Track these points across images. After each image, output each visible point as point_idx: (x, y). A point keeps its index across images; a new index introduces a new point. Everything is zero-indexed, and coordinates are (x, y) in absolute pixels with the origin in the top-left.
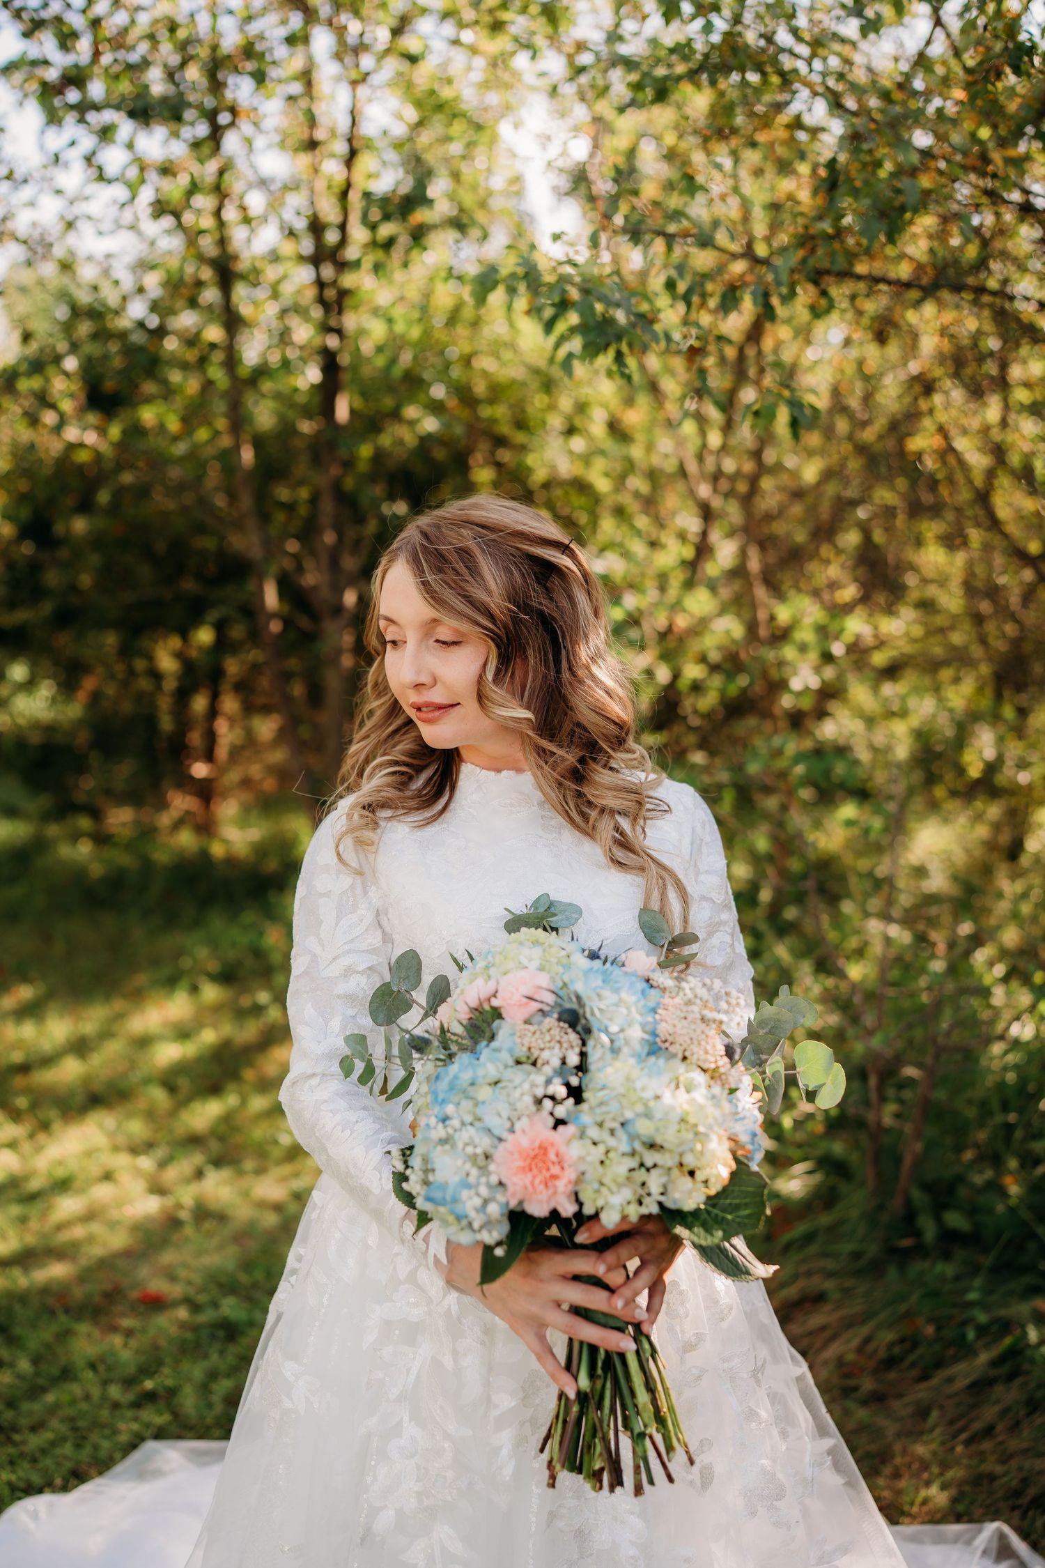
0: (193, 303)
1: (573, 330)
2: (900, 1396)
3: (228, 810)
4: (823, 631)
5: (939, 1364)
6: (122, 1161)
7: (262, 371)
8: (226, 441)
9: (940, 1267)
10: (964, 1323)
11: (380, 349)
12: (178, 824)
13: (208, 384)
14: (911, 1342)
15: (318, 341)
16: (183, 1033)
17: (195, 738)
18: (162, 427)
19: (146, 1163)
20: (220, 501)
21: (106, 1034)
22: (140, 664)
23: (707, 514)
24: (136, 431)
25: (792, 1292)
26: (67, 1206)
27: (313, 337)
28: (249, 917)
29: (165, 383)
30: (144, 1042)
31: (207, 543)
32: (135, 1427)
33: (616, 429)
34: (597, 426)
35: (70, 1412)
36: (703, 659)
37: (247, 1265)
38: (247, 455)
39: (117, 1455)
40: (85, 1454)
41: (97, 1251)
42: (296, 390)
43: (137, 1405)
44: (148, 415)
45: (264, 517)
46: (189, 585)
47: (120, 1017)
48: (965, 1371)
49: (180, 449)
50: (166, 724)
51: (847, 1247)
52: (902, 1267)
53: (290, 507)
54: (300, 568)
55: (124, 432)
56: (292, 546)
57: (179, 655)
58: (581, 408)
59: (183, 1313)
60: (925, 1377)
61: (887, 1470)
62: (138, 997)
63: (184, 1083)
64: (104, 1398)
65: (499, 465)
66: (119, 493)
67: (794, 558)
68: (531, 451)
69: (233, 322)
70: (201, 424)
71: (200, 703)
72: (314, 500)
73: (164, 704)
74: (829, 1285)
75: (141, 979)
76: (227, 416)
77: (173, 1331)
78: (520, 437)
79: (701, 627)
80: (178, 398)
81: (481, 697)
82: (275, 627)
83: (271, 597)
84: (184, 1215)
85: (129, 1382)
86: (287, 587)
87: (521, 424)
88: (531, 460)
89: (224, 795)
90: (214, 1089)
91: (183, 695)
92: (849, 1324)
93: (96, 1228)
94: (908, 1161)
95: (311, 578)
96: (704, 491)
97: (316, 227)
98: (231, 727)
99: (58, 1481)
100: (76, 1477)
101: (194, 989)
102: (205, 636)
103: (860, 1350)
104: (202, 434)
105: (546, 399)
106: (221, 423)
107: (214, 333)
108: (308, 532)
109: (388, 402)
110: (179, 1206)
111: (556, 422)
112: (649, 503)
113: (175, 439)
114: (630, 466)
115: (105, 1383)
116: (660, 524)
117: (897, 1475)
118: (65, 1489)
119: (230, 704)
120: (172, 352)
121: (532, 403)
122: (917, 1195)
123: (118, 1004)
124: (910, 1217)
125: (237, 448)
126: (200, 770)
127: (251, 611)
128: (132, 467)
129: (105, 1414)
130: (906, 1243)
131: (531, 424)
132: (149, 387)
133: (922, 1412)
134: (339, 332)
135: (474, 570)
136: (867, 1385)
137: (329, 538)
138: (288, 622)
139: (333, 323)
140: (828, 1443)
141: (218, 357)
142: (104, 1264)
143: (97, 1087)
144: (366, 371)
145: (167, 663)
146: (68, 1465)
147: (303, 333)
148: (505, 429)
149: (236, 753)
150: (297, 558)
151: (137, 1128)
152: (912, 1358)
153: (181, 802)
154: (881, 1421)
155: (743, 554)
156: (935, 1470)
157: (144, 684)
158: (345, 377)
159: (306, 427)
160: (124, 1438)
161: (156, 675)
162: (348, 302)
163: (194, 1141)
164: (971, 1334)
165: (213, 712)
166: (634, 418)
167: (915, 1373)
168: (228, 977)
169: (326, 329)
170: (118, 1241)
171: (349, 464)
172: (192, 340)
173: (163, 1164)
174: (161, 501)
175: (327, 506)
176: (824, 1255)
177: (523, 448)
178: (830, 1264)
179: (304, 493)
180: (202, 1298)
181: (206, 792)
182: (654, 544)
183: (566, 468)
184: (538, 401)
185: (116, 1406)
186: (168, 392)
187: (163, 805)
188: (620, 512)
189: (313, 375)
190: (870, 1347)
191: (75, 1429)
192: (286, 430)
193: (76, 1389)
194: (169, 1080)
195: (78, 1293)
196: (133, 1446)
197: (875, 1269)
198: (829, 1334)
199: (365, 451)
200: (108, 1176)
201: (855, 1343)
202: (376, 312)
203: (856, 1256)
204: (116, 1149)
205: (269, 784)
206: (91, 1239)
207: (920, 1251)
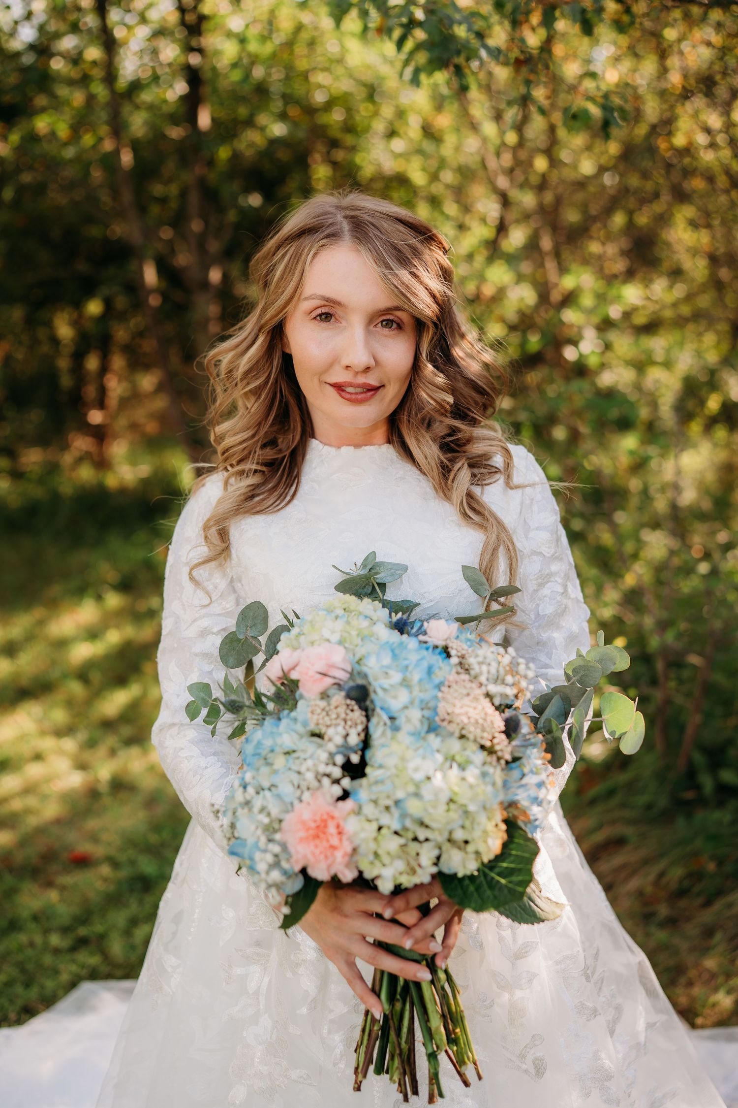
0: (75, 28)
1: (419, 47)
2: (688, 919)
3: (119, 449)
4: (601, 298)
5: (720, 893)
6: (48, 743)
7: (136, 86)
8: (108, 146)
9: (717, 815)
11: (235, 65)
12: (80, 460)
13: (91, 99)
14: (696, 876)
15: (182, 59)
16: (93, 634)
17: (90, 391)
18: (53, 134)
19: (69, 744)
20: (105, 197)
21: (30, 638)
22: (42, 333)
23: (505, 201)
24: (32, 138)
25: (599, 837)
27: (178, 56)
28: (141, 536)
29: (53, 96)
30: (62, 644)
31: (95, 232)
32: (74, 968)
33: (429, 132)
34: (413, 129)
35: (20, 957)
36: (502, 320)
37: (156, 827)
38: (127, 158)
39: (60, 992)
40: (33, 993)
41: (32, 821)
42: (165, 101)
43: (73, 949)
44: (42, 124)
45: (142, 209)
46: (82, 267)
47: (41, 623)
49: (69, 153)
50: (66, 381)
51: (642, 799)
52: (689, 815)
53: (163, 201)
54: (173, 251)
55: (22, 138)
56: (167, 233)
57: (76, 323)
58: (401, 114)
59: (106, 870)
60: (708, 903)
61: (683, 980)
62: (54, 605)
63: (96, 677)
64: (46, 944)
65: (334, 164)
66: (21, 190)
68: (359, 151)
69: (110, 44)
70: (87, 131)
71: (92, 363)
72: (184, 194)
73: (63, 364)
74: (628, 831)
75: (56, 589)
76: (108, 123)
77: (99, 885)
78: (349, 140)
79: (500, 294)
80: (67, 109)
82: (154, 301)
83: (150, 275)
84: (103, 788)
85: (65, 930)
86: (164, 268)
87: (349, 128)
88: (358, 159)
89: (115, 437)
90: (121, 681)
91: (79, 356)
92: (647, 862)
93: (31, 801)
94: (690, 731)
95: (183, 259)
96: (502, 182)
98: (120, 381)
99: (12, 1016)
100: (28, 1013)
101: (99, 598)
102: (94, 308)
103: (657, 883)
104: (88, 140)
105: (371, 107)
106: (104, 130)
107: (94, 53)
108: (178, 221)
109: (243, 111)
110: (98, 781)
111: (379, 126)
112: (459, 193)
113: (66, 144)
114: (442, 163)
115: (47, 932)
116: (466, 209)
117: (690, 984)
118: (19, 1022)
119: (118, 362)
120: (58, 71)
121: (358, 112)
122: (699, 759)
123: (38, 613)
124: (691, 774)
125: (116, 153)
126: (96, 417)
127: (134, 288)
128: (31, 168)
129: (48, 960)
130: (689, 795)
131: (359, 129)
132: (41, 100)
133: (709, 932)
134: (200, 51)
136: (663, 910)
137: (196, 226)
138: (165, 296)
139: (194, 43)
141: (97, 73)
142: (41, 831)
143: (24, 682)
144: (223, 84)
145: (65, 331)
146: (20, 1003)
147: (170, 52)
148: (335, 133)
149: (125, 403)
150: (170, 243)
151: (59, 716)
152: (697, 888)
153: (81, 443)
154: (677, 941)
155: (536, 235)
156: (721, 979)
157: (45, 348)
158: (206, 90)
159: (175, 133)
160: (65, 977)
161: (55, 341)
162: (205, 26)
163: (108, 725)
165: (104, 369)
166: (444, 121)
167: (700, 900)
168: (125, 586)
169: (190, 49)
170: (51, 811)
171: (211, 163)
172: (76, 59)
174: (56, 197)
175: (194, 199)
176: (623, 805)
177: (353, 149)
178: (627, 813)
179: (174, 190)
180: (122, 858)
181: (100, 434)
182: (462, 227)
184: (363, 110)
185: (57, 951)
186: (57, 104)
187: (65, 447)
188: (435, 202)
189: (181, 87)
190: (664, 880)
191: (23, 970)
192: (158, 137)
193: (23, 938)
194: (83, 674)
195: (19, 858)
196: (73, 985)
197: (666, 817)
198: (631, 870)
199: (223, 153)
200: (38, 757)
201: (652, 877)
202: (229, 34)
203: (649, 807)
204: (43, 733)
205: (151, 427)
206: (28, 811)
207: (702, 802)
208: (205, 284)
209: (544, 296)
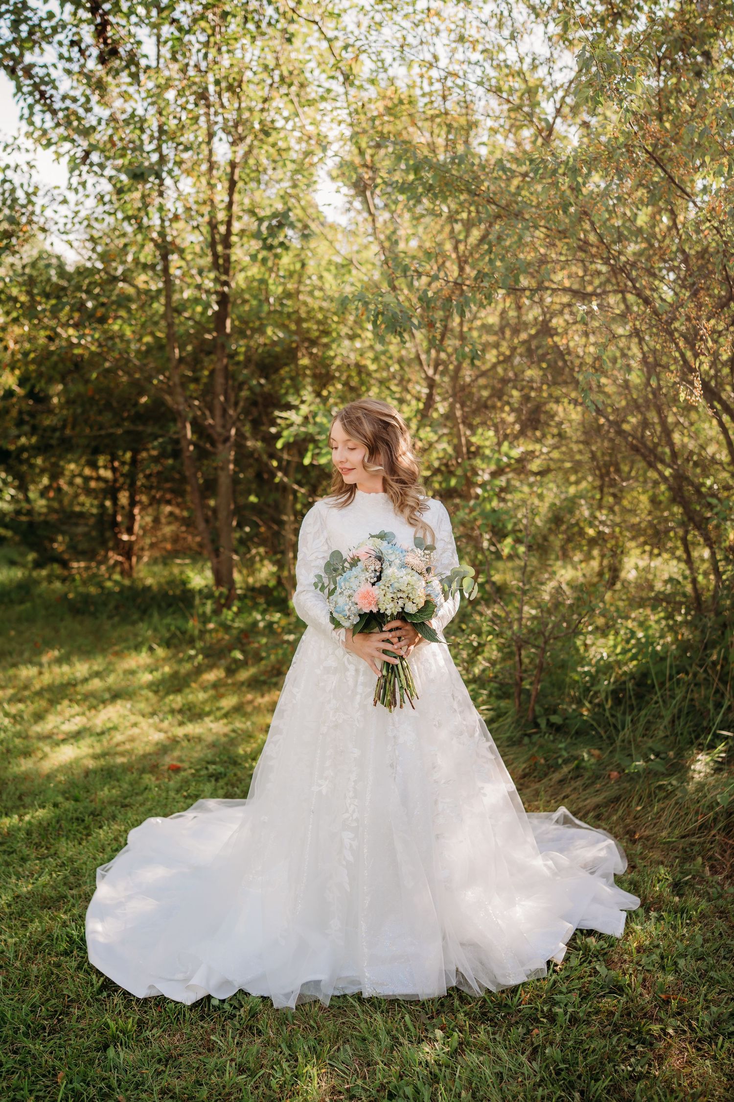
5: (546, 775)
6: (140, 719)
10: (557, 758)
14: (533, 767)
15: (216, 289)
16: (151, 669)
19: (152, 721)
21: (109, 670)
23: (431, 384)
26: (118, 737)
27: (215, 286)
30: (132, 673)
38: (177, 351)
47: (113, 663)
48: (557, 776)
49: (134, 348)
54: (204, 416)
62: (119, 655)
63: (161, 689)
67: (484, 406)
68: (333, 348)
69: (168, 278)
70: (148, 333)
71: (125, 496)
72: (212, 374)
78: (324, 340)
81: (365, 467)
83: (189, 432)
84: (179, 739)
86: (198, 427)
88: (332, 354)
94: (534, 694)
97: (213, 226)
101: (151, 650)
104: (147, 339)
107: (157, 285)
110: (175, 736)
116: (407, 391)
122: (538, 709)
124: (535, 720)
126: (126, 537)
130: (532, 731)
134: (228, 283)
135: (361, 423)
137: (222, 398)
138: (198, 446)
139: (223, 278)
140: (489, 744)
150: (201, 409)
151: (143, 707)
155: (452, 407)
158: (230, 309)
159: (209, 336)
164: (560, 761)
165: (133, 504)
167: (535, 780)
169: (221, 281)
171: (231, 356)
173: (162, 721)
175: (220, 380)
180: (199, 766)
181: (128, 551)
182: (401, 401)
183: (353, 357)
189: (214, 306)
194: (152, 687)
197: (518, 742)
200: (135, 725)
203: (510, 738)
204: (135, 715)
208: (227, 439)
209: (457, 448)
